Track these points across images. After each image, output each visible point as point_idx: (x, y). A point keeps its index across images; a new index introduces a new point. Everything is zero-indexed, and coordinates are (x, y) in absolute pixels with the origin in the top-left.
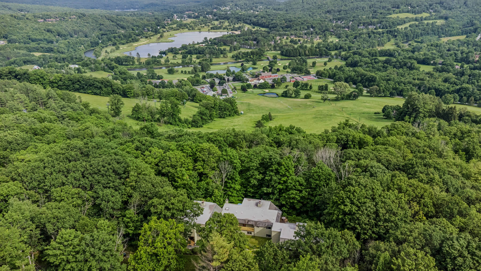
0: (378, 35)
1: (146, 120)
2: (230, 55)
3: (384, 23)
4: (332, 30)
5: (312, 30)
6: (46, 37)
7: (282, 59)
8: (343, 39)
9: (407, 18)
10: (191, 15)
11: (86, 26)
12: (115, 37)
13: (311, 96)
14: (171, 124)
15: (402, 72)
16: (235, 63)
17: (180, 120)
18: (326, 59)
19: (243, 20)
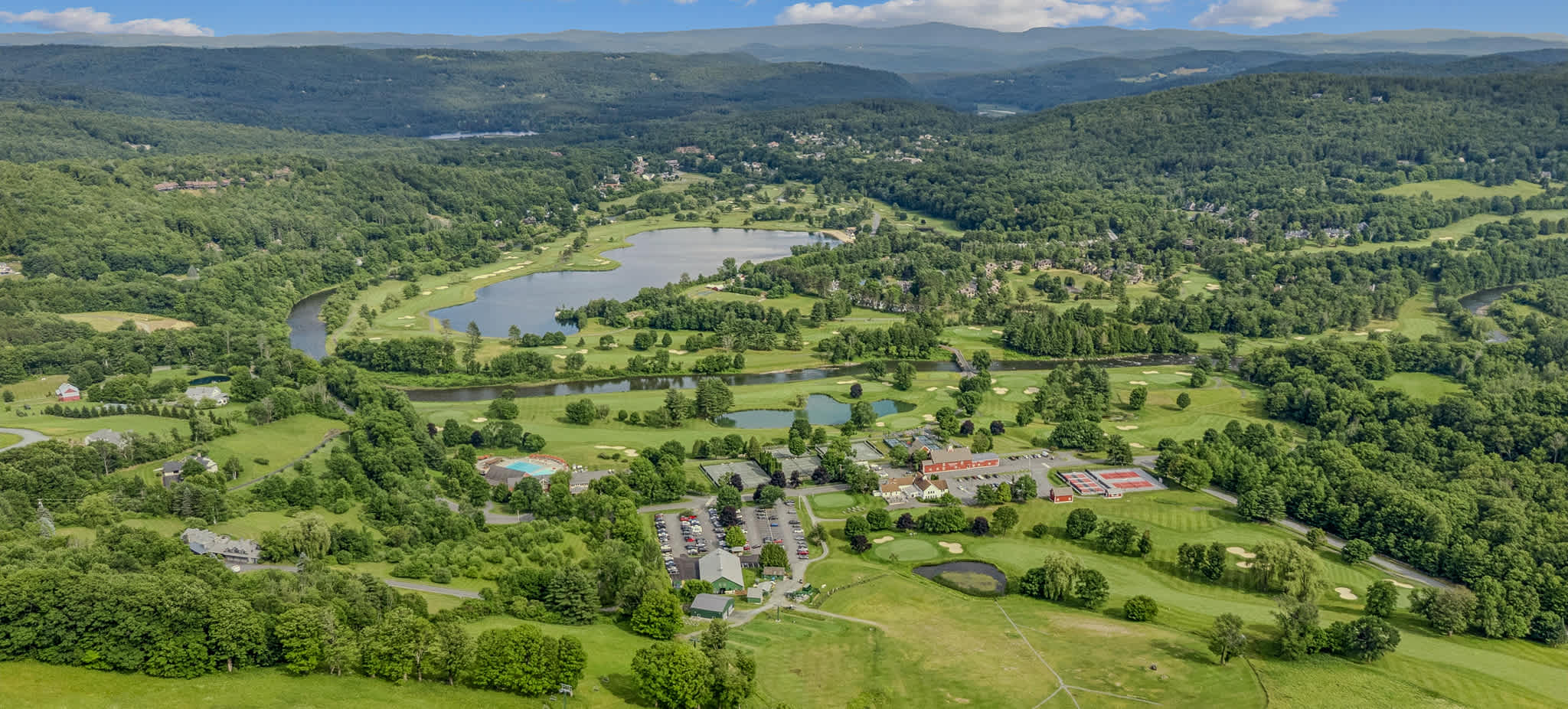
0: (1365, 272)
2: (810, 338)
3: (1380, 220)
4: (1190, 242)
5: (1113, 236)
6: (167, 250)
8: (1238, 286)
9: (1460, 200)
10: (693, 161)
11: (318, 204)
12: (414, 246)
13: (1153, 611)
18: (1181, 374)
19: (867, 187)
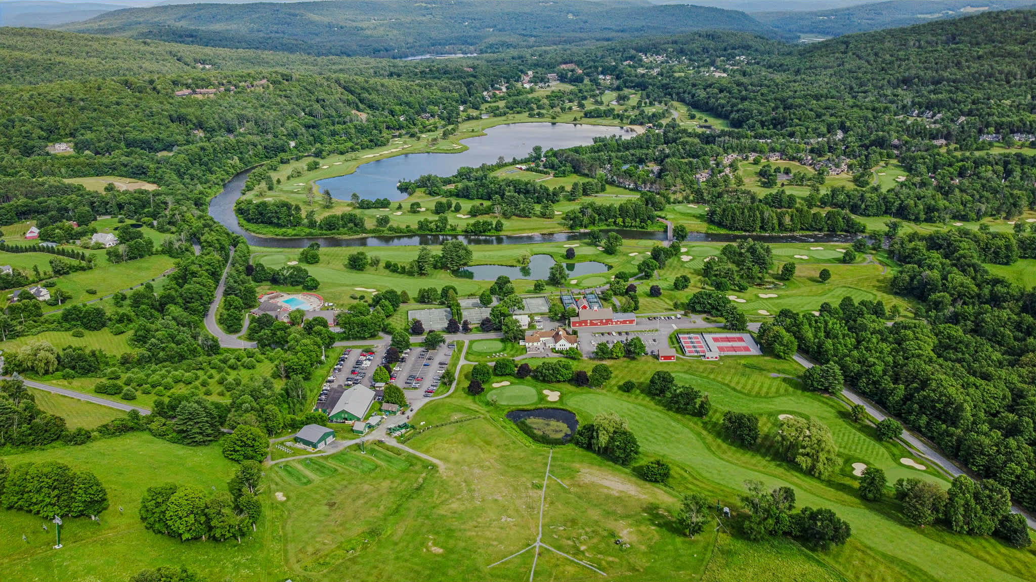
2: (564, 209)
5: (840, 135)
10: (566, 74)
18: (840, 251)
19: (678, 94)
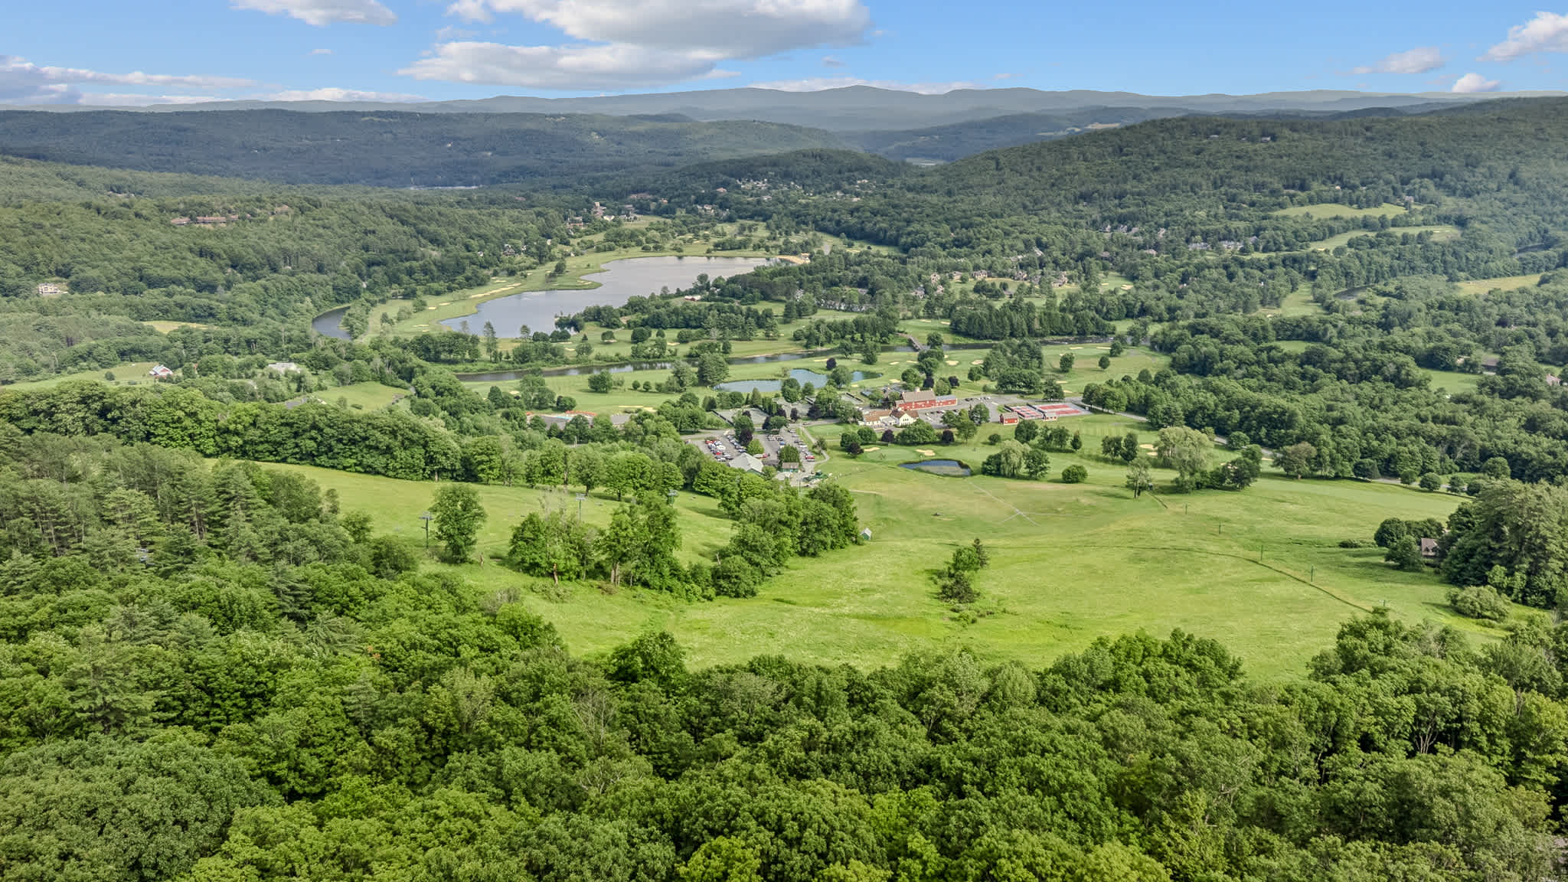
0: (1257, 273)
1: (560, 574)
2: (787, 331)
3: (1267, 234)
4: (1106, 254)
5: (1039, 252)
6: (195, 273)
7: (954, 347)
8: (1148, 283)
9: (1336, 218)
10: (648, 205)
11: (320, 236)
12: (410, 272)
13: (1084, 475)
14: (646, 584)
15: (1373, 393)
16: (803, 356)
17: (675, 572)
18: (1104, 348)
